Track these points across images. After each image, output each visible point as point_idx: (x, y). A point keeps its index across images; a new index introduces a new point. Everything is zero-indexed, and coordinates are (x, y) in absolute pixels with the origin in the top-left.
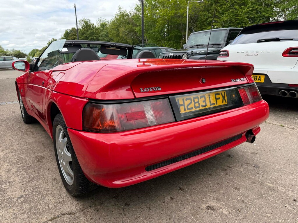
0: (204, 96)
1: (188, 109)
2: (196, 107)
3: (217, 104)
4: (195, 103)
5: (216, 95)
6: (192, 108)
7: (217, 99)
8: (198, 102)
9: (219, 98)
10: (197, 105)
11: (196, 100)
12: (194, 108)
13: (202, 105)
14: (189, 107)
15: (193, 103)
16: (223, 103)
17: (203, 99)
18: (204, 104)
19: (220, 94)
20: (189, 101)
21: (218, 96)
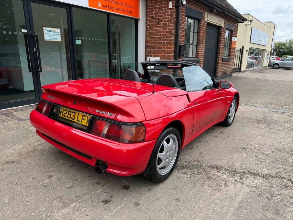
0: (75, 113)
1: (64, 116)
2: (68, 117)
3: (81, 122)
4: (69, 114)
5: (83, 116)
6: (66, 117)
7: (82, 119)
8: (70, 115)
9: (85, 120)
10: (69, 116)
11: (70, 113)
12: (67, 117)
13: (72, 118)
14: (65, 115)
15: (67, 114)
16: (86, 124)
17: (74, 114)
18: (73, 118)
19: (87, 116)
20: (66, 112)
21: (84, 118)
